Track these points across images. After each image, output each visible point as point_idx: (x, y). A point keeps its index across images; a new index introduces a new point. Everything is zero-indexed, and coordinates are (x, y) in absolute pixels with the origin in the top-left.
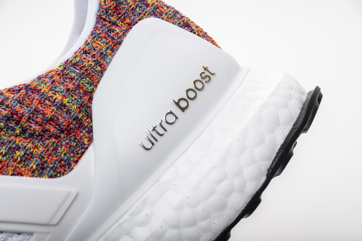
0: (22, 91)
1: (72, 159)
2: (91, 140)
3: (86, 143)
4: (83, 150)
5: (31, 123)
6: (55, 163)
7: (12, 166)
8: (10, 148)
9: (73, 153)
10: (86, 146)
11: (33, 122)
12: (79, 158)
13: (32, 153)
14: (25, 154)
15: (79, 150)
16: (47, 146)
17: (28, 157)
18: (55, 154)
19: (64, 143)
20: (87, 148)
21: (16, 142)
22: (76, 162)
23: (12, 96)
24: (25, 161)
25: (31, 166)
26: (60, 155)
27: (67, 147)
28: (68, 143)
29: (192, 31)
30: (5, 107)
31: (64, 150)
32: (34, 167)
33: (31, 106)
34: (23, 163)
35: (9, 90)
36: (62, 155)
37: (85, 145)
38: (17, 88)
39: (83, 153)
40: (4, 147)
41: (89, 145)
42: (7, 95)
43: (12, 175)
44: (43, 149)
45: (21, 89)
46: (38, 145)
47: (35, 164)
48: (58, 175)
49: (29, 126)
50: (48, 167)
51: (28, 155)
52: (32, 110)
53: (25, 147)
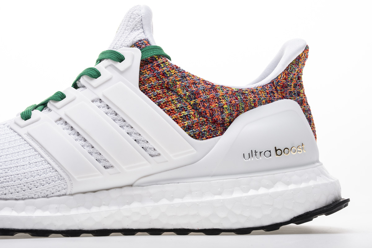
0: (209, 86)
1: (206, 136)
2: (222, 134)
3: (219, 134)
4: (214, 135)
5: (201, 103)
6: (197, 130)
7: (177, 116)
8: (183, 107)
9: (209, 133)
10: (217, 135)
11: (202, 104)
12: (210, 138)
13: (190, 117)
14: (187, 115)
15: (212, 134)
16: (200, 119)
17: (187, 117)
18: (200, 126)
19: (208, 125)
20: (217, 136)
21: (187, 106)
22: (207, 138)
23: (203, 84)
24: (184, 119)
25: (185, 123)
26: (202, 129)
27: (208, 128)
28: (210, 126)
29: (310, 124)
30: (195, 86)
31: (206, 128)
32: (186, 125)
33: (208, 96)
34: (182, 118)
35: (204, 81)
36: (203, 130)
37: (217, 133)
38: (208, 83)
39: (213, 137)
40: (180, 104)
41: (219, 135)
42: (201, 82)
43: (173, 119)
44: (197, 120)
45: (210, 85)
46: (196, 116)
47: (187, 123)
48: (194, 137)
49: (200, 104)
50: (192, 130)
51: (188, 116)
52: (207, 98)
53: (189, 112)
